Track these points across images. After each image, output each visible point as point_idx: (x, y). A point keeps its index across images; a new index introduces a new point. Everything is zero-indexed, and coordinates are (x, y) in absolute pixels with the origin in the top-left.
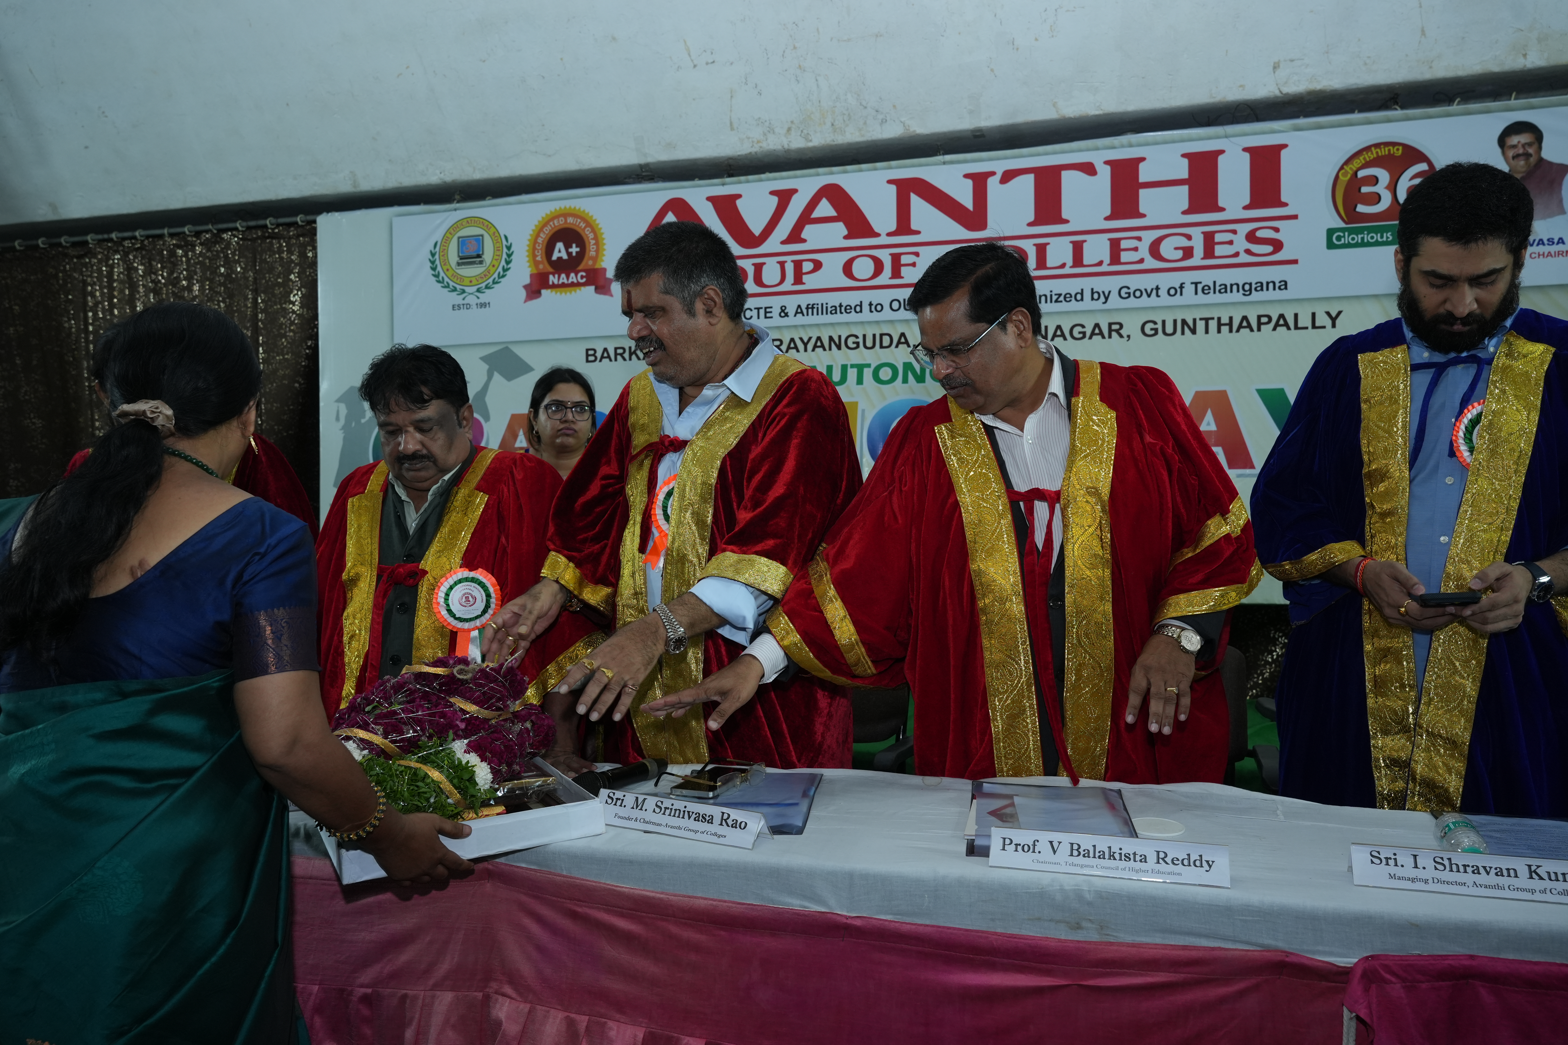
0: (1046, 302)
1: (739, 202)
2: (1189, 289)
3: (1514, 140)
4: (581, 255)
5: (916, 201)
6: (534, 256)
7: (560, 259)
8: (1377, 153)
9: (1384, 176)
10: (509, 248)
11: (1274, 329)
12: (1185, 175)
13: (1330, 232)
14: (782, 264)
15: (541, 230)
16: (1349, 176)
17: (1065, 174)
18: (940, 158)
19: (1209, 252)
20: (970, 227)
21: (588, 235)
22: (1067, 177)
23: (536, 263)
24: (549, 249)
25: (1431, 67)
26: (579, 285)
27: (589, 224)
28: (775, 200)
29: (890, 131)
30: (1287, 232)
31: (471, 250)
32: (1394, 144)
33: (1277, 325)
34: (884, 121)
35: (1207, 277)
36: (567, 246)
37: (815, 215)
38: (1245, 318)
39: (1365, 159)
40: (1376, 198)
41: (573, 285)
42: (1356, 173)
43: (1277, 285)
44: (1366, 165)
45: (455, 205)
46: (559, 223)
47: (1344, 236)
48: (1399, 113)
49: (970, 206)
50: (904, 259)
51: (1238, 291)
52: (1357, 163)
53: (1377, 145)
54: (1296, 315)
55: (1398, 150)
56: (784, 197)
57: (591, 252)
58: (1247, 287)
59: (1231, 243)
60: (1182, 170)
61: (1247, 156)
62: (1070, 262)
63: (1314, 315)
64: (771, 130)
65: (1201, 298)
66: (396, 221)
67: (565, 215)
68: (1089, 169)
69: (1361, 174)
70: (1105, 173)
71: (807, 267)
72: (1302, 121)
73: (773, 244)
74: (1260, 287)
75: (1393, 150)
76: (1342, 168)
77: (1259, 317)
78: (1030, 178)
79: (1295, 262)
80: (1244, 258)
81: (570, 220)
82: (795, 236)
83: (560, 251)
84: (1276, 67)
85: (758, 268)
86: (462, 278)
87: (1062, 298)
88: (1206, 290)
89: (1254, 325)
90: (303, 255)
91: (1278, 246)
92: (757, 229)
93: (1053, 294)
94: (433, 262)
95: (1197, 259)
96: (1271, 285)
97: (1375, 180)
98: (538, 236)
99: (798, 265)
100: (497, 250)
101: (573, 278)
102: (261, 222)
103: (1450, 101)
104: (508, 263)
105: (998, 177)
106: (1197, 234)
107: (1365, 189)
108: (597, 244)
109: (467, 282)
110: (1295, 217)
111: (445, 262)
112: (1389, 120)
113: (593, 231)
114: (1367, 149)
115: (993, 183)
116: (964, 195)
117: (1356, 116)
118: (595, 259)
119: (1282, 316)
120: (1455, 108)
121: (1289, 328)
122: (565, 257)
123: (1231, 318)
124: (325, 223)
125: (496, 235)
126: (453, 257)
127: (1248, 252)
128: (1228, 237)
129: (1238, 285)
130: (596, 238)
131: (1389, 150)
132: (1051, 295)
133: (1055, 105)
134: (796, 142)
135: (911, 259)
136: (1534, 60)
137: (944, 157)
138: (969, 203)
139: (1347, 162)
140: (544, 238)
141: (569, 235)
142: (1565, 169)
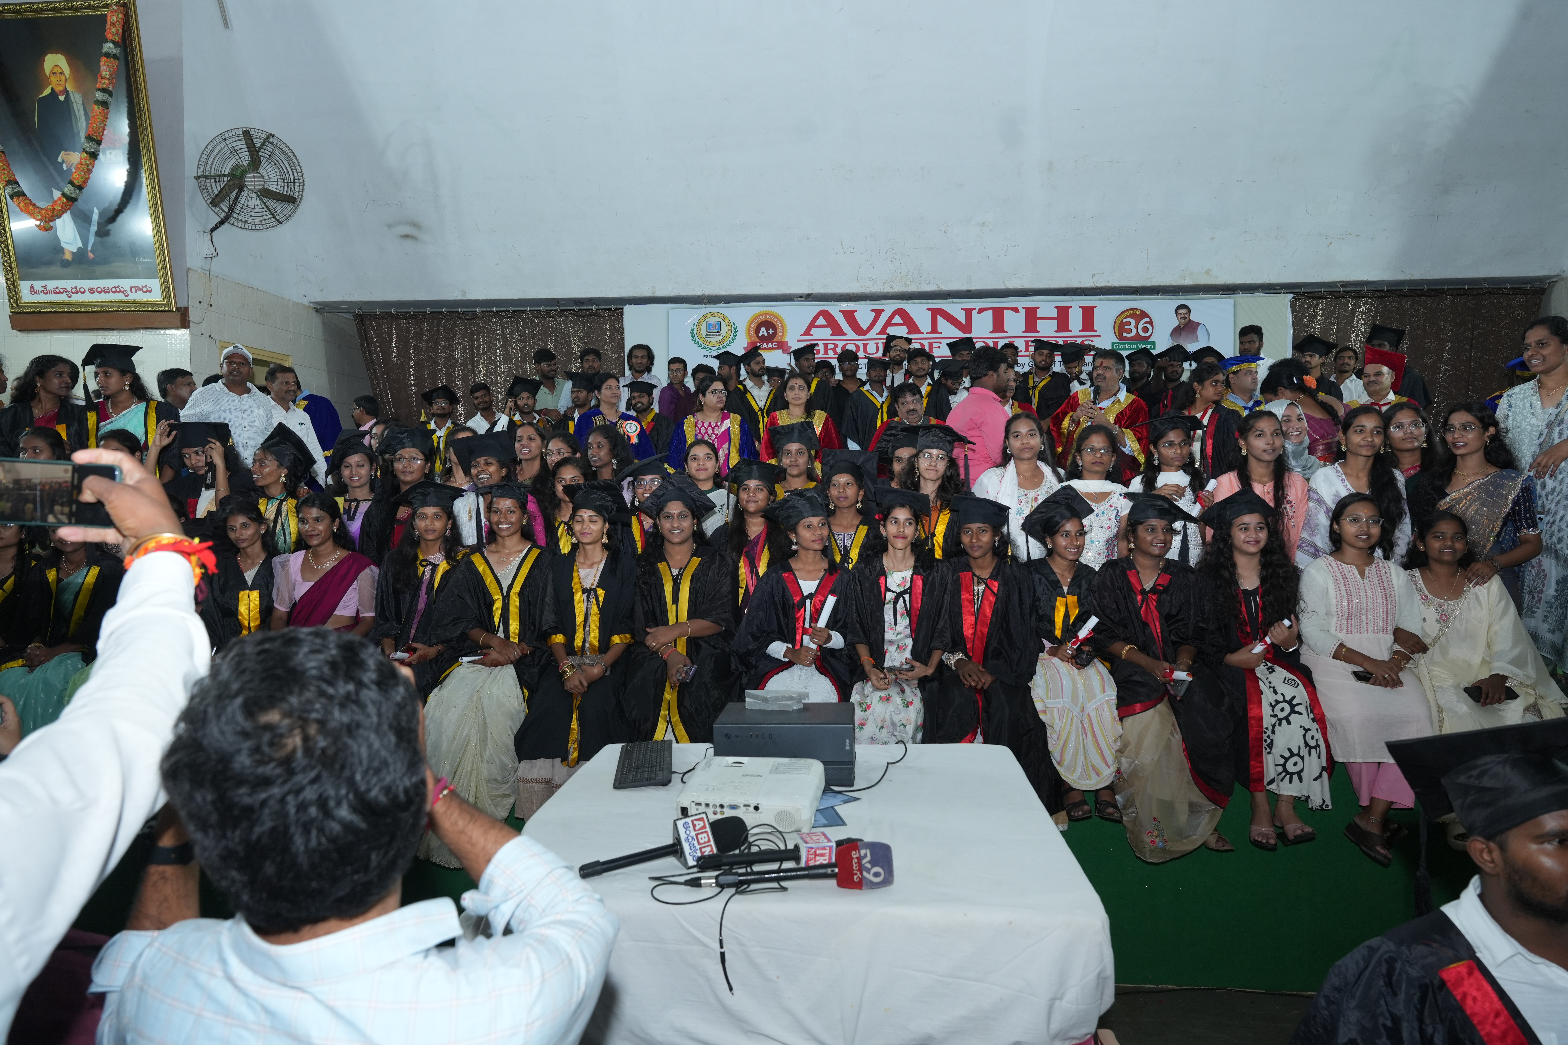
1: (855, 314)
3: (1181, 311)
4: (775, 334)
5: (940, 319)
6: (749, 333)
7: (763, 335)
8: (1131, 312)
9: (1133, 322)
10: (735, 329)
12: (1056, 316)
13: (1113, 343)
15: (753, 321)
16: (1120, 322)
17: (1006, 311)
18: (951, 300)
20: (964, 332)
21: (778, 325)
22: (1007, 313)
23: (750, 337)
24: (758, 330)
25: (1151, 280)
26: (773, 348)
27: (778, 319)
28: (873, 314)
29: (931, 288)
31: (715, 329)
32: (1136, 309)
34: (929, 283)
36: (767, 330)
37: (893, 322)
39: (1126, 314)
40: (1130, 331)
41: (770, 348)
42: (1123, 321)
44: (1127, 317)
45: (703, 306)
46: (763, 318)
47: (1118, 346)
48: (1139, 297)
49: (964, 323)
50: (935, 345)
52: (1123, 316)
53: (1131, 309)
55: (1139, 312)
56: (878, 313)
57: (780, 333)
60: (1055, 314)
61: (1081, 310)
64: (876, 283)
66: (671, 311)
67: (766, 314)
68: (1016, 310)
69: (1125, 321)
70: (1023, 312)
72: (1102, 297)
73: (873, 334)
76: (1117, 318)
78: (991, 312)
81: (769, 317)
83: (763, 332)
84: (1093, 276)
85: (865, 345)
86: (709, 342)
90: (613, 326)
92: (865, 327)
94: (692, 334)
97: (1130, 323)
98: (751, 323)
100: (729, 329)
101: (770, 345)
102: (590, 307)
103: (1157, 294)
104: (735, 336)
105: (977, 310)
107: (1126, 327)
108: (783, 329)
109: (712, 344)
110: (1100, 336)
111: (699, 334)
112: (1135, 300)
113: (781, 323)
114: (1127, 310)
115: (974, 313)
116: (962, 318)
117: (1123, 297)
118: (782, 337)
120: (1159, 297)
122: (766, 334)
124: (628, 310)
125: (728, 322)
126: (704, 331)
130: (782, 326)
131: (1136, 312)
133: (1003, 281)
134: (887, 289)
135: (938, 345)
136: (1188, 282)
137: (954, 300)
138: (963, 321)
139: (1119, 315)
140: (754, 325)
141: (768, 324)
142: (1198, 324)
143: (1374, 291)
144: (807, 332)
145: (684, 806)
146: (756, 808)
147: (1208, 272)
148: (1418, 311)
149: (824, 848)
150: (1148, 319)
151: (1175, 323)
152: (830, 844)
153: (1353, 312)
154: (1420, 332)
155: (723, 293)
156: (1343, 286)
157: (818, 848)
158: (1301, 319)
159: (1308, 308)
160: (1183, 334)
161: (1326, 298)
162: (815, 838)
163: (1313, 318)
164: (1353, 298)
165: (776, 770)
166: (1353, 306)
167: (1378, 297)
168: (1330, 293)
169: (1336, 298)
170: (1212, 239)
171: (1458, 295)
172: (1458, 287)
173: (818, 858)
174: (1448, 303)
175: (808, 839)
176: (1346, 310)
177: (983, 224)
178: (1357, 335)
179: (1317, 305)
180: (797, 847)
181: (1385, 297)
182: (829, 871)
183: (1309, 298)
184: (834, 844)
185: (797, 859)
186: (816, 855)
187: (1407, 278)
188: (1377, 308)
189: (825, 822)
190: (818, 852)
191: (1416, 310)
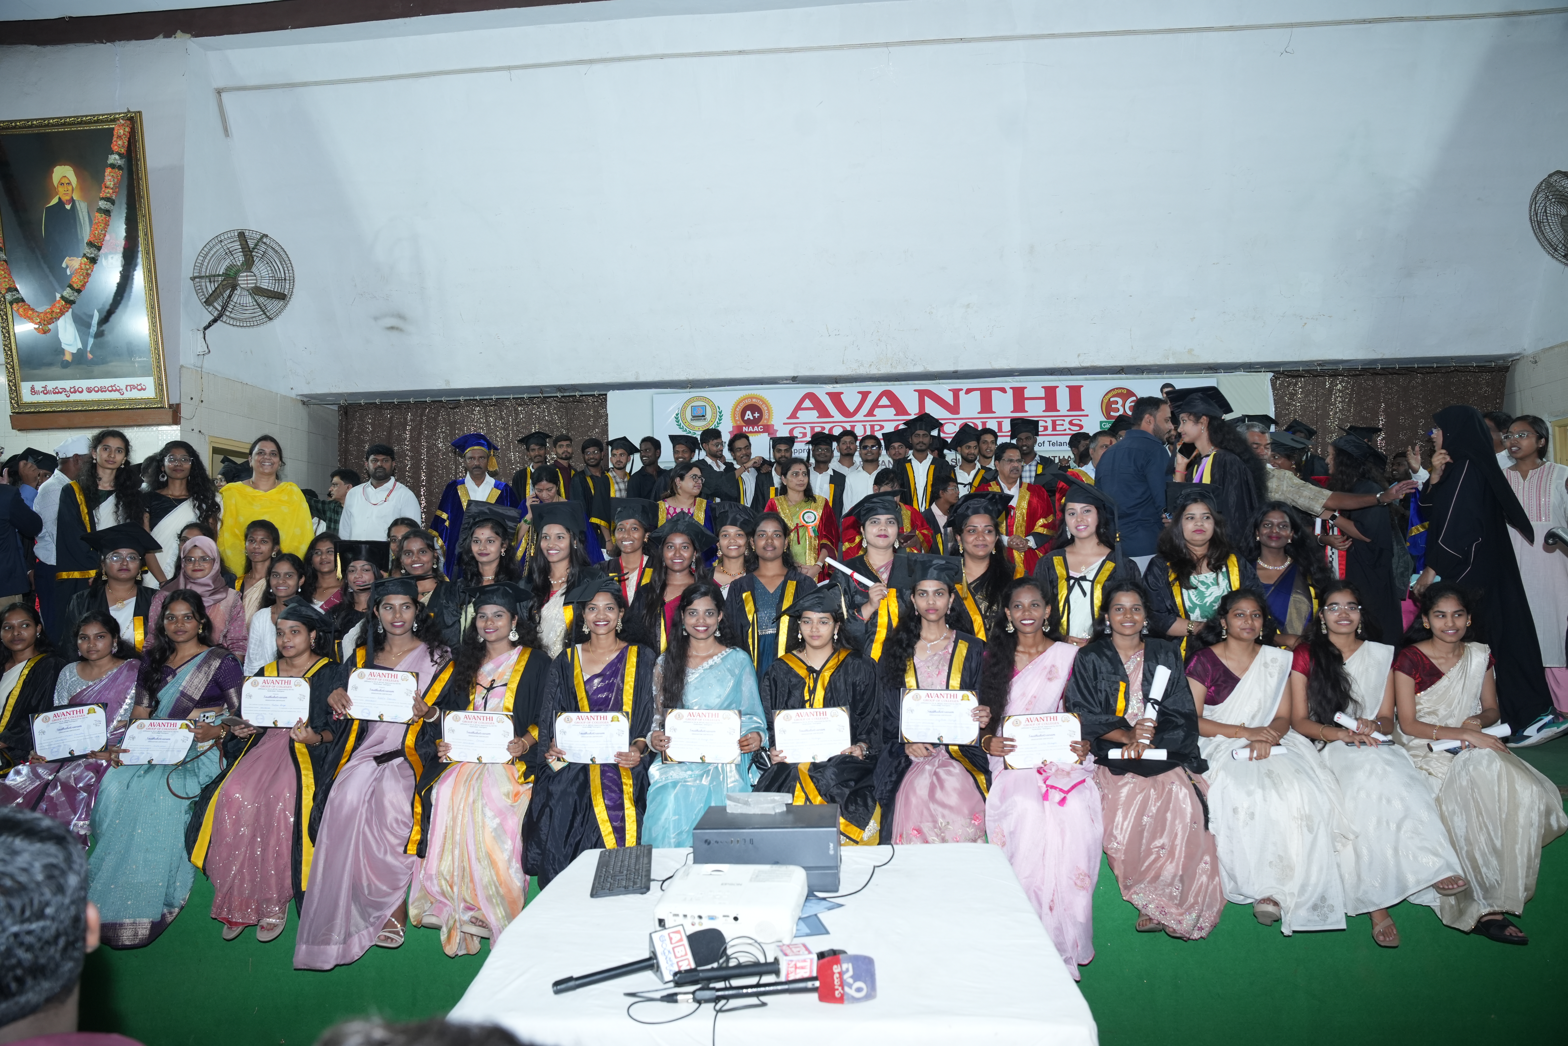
1: (842, 396)
2: (1047, 444)
3: (1165, 389)
4: (760, 418)
5: (927, 399)
6: (735, 417)
7: (749, 419)
8: (1117, 391)
9: (1120, 401)
10: (720, 413)
12: (1043, 395)
13: (1101, 422)
14: (864, 426)
15: (738, 404)
16: (1107, 400)
17: (993, 392)
18: (937, 381)
19: (1054, 429)
20: (952, 413)
21: (764, 408)
22: (995, 393)
23: (736, 421)
24: (743, 414)
25: (1136, 362)
26: (759, 432)
27: (764, 403)
28: (860, 396)
29: (917, 369)
31: (700, 413)
32: (1123, 389)
34: (915, 365)
35: (1054, 439)
36: (753, 413)
37: (880, 404)
39: (1113, 394)
40: (1117, 410)
41: (756, 432)
42: (1109, 400)
44: (1114, 396)
45: (688, 390)
46: (748, 402)
47: (1106, 425)
48: (1124, 376)
49: (952, 403)
52: (1110, 395)
53: (1117, 389)
55: (1125, 391)
56: (865, 395)
57: (765, 416)
59: (1063, 425)
60: (1042, 393)
61: (1068, 389)
64: (862, 365)
65: (1052, 448)
66: (655, 396)
67: (752, 398)
68: (1003, 390)
69: (1112, 400)
70: (1010, 392)
71: (877, 428)
72: (1088, 376)
73: (860, 416)
76: (1104, 397)
78: (979, 392)
80: (1068, 432)
81: (754, 400)
82: (870, 413)
83: (749, 415)
84: (1079, 356)
86: (694, 427)
88: (1053, 444)
90: (596, 412)
92: (852, 410)
94: (677, 418)
95: (1049, 431)
97: (1117, 403)
98: (737, 407)
99: (872, 427)
100: (714, 413)
101: (756, 428)
102: (573, 394)
103: (1143, 373)
104: (721, 416)
105: (964, 391)
106: (1049, 420)
107: (1113, 406)
108: (769, 412)
109: (697, 429)
110: (1087, 416)
111: (684, 418)
112: (1121, 379)
113: (767, 406)
114: (1113, 390)
115: (962, 394)
116: (949, 398)
117: (1109, 376)
118: (768, 420)
120: (1144, 376)
122: (752, 418)
124: (612, 396)
125: (713, 406)
126: (689, 416)
128: (1062, 422)
130: (768, 410)
131: (1122, 391)
134: (874, 371)
136: (1171, 361)
137: (941, 381)
138: (951, 402)
139: (1106, 394)
140: (740, 409)
141: (753, 408)
143: (1349, 370)
144: (793, 416)
145: (661, 917)
146: (736, 919)
147: (1190, 351)
148: (1391, 388)
149: (805, 961)
152: (810, 956)
153: (1330, 390)
154: (1394, 409)
155: (707, 377)
156: (1319, 365)
157: (799, 961)
158: (1282, 397)
159: (1288, 386)
161: (1304, 377)
162: (795, 950)
163: (1293, 395)
164: (1330, 376)
165: (756, 878)
166: (1330, 384)
167: (1354, 376)
168: (1308, 371)
169: (1314, 376)
170: (1193, 319)
171: (1427, 373)
172: (1427, 365)
173: (798, 970)
174: (1419, 381)
175: (788, 951)
176: (1324, 388)
177: (968, 306)
178: (1336, 413)
179: (1296, 384)
180: (776, 960)
181: (1360, 375)
182: (809, 984)
183: (1289, 376)
184: (815, 957)
185: (777, 973)
186: (796, 968)
187: (1379, 357)
188: (1353, 386)
189: (808, 931)
190: (799, 965)
191: (1389, 388)
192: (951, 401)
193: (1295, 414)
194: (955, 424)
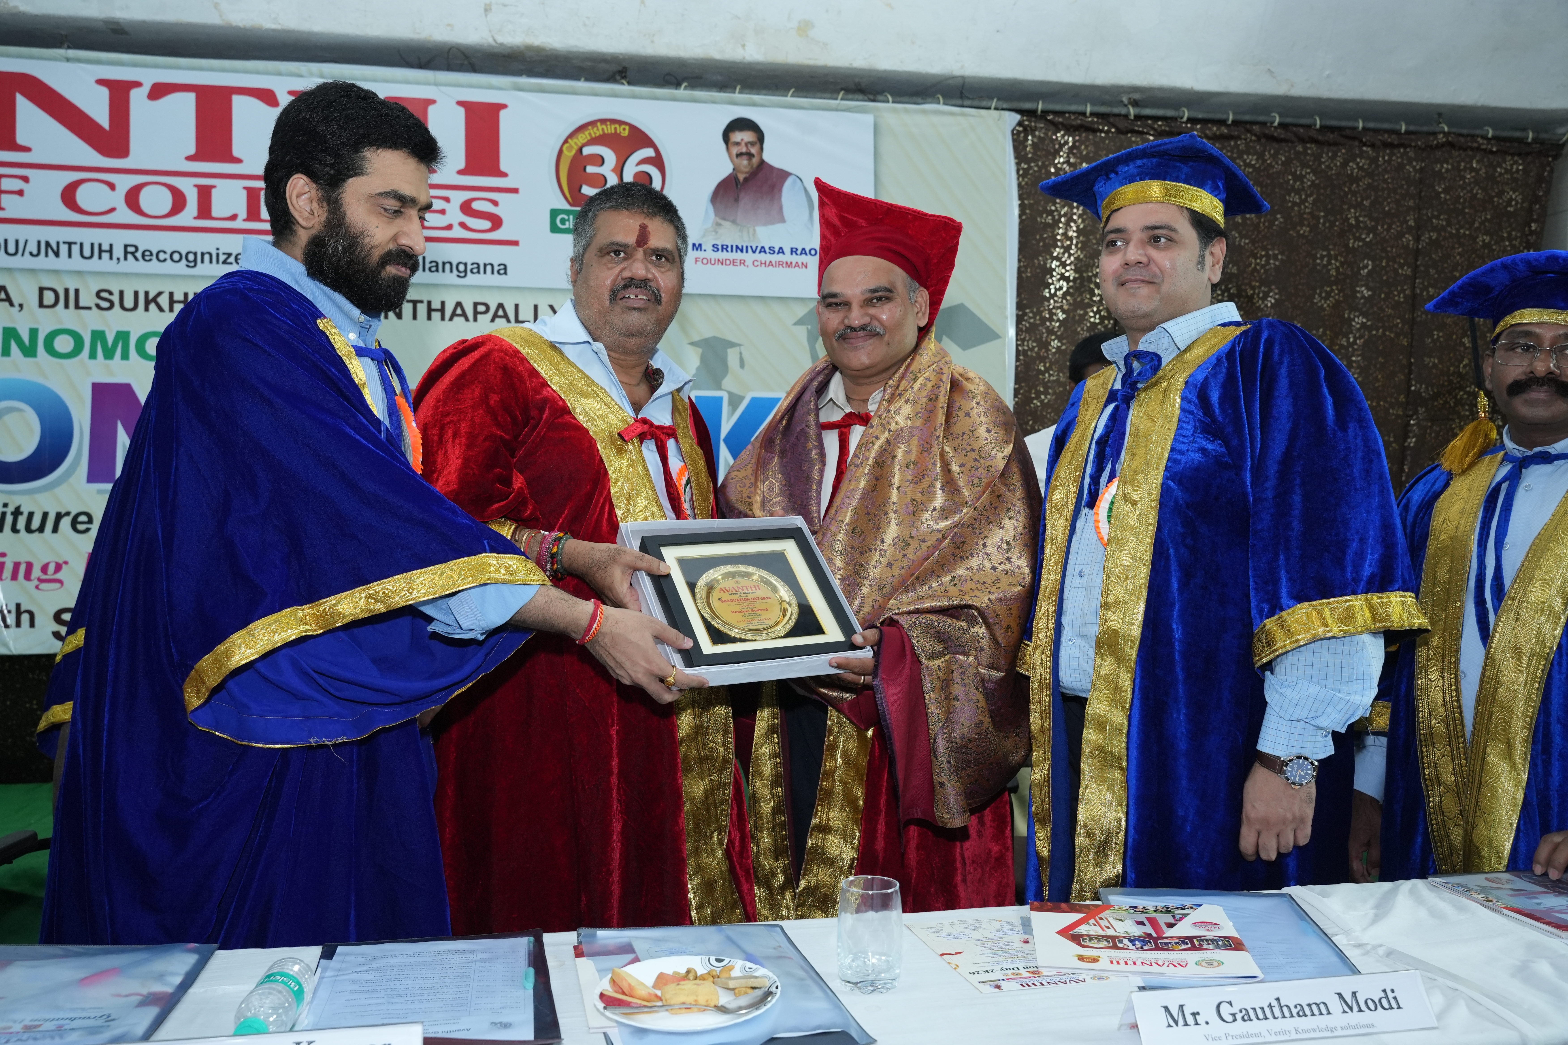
0: (211, 262)
3: (738, 135)
5: (24, 106)
8: (603, 129)
9: (610, 157)
11: (493, 320)
13: (554, 213)
16: (574, 152)
17: (237, 100)
18: (61, 52)
20: (106, 153)
22: (239, 103)
25: (652, 42)
30: (506, 207)
32: (620, 123)
33: (495, 316)
38: (459, 304)
39: (590, 134)
40: (601, 179)
42: (580, 150)
43: (496, 268)
44: (593, 141)
47: (569, 220)
48: (625, 88)
49: (105, 124)
50: (10, 187)
51: (451, 271)
52: (582, 138)
53: (603, 121)
54: (517, 306)
55: (624, 129)
58: (462, 268)
59: (443, 212)
61: (461, 111)
62: (243, 214)
63: (536, 307)
68: (269, 97)
69: (587, 151)
72: (524, 80)
74: (477, 268)
75: (620, 129)
76: (566, 142)
77: (476, 305)
78: (190, 98)
79: (515, 243)
80: (458, 232)
84: (487, 9)
87: (232, 259)
89: (470, 313)
91: (496, 222)
93: (221, 252)
96: (489, 268)
97: (600, 160)
103: (677, 85)
105: (145, 90)
107: (590, 169)
110: (515, 191)
112: (615, 95)
114: (593, 123)
115: (138, 98)
116: (97, 108)
117: (582, 85)
119: (501, 306)
120: (682, 92)
121: (509, 321)
123: (443, 303)
127: (463, 225)
128: (441, 204)
129: (451, 264)
131: (616, 129)
132: (218, 255)
133: (216, 5)
135: (17, 184)
137: (72, 53)
138: (103, 119)
139: (571, 135)
142: (784, 175)
143: (1205, 122)
147: (804, 28)
148: (1301, 178)
150: (649, 152)
151: (725, 168)
156: (1135, 103)
159: (1054, 153)
160: (746, 200)
161: (1094, 131)
168: (1102, 114)
171: (1386, 145)
172: (1385, 126)
179: (1075, 147)
181: (1229, 138)
191: (1297, 178)
192: (101, 115)
193: (1067, 225)
194: (112, 186)
